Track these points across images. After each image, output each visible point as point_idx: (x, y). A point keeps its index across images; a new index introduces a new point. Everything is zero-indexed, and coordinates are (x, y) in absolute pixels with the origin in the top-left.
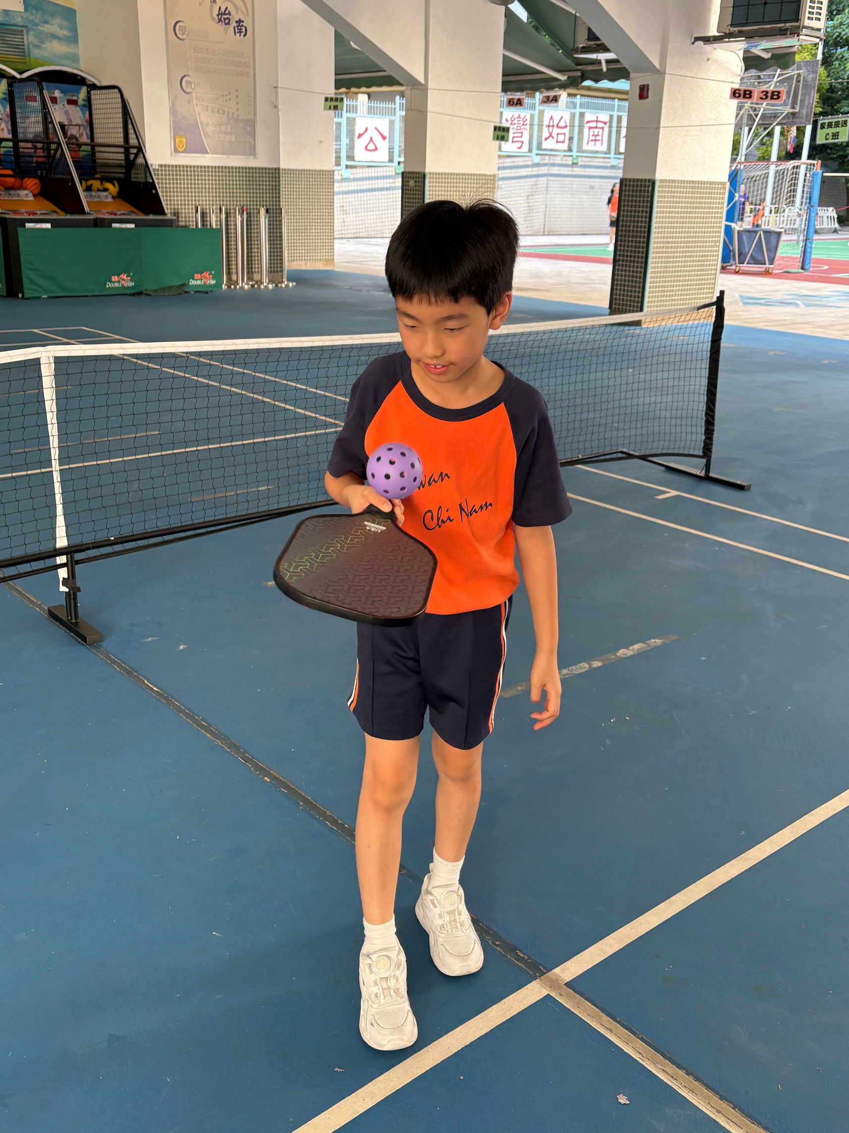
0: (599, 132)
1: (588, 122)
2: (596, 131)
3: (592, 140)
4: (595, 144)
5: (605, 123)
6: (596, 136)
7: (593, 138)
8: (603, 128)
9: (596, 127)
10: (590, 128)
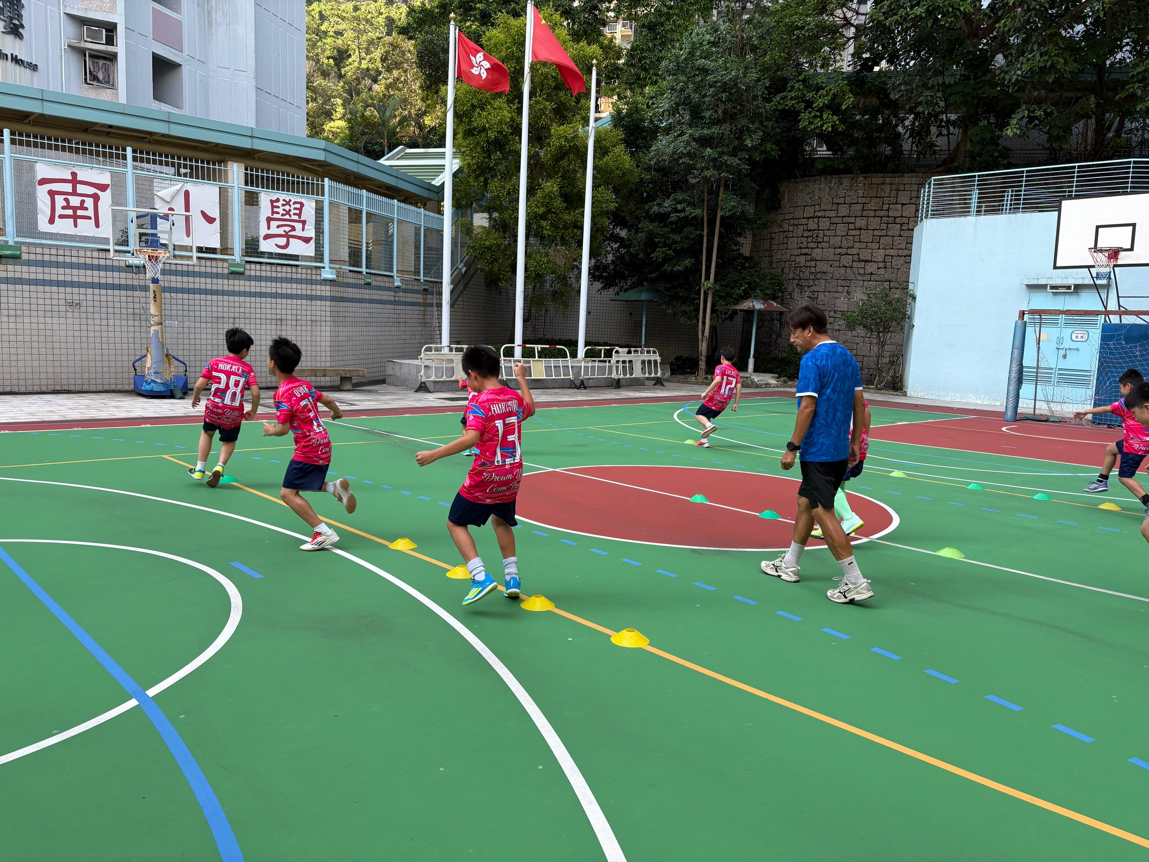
0: (83, 202)
1: (43, 182)
2: (75, 201)
3: (61, 217)
4: (76, 225)
5: (103, 188)
6: (75, 209)
7: (70, 212)
8: (96, 198)
9: (74, 193)
10: (52, 194)
